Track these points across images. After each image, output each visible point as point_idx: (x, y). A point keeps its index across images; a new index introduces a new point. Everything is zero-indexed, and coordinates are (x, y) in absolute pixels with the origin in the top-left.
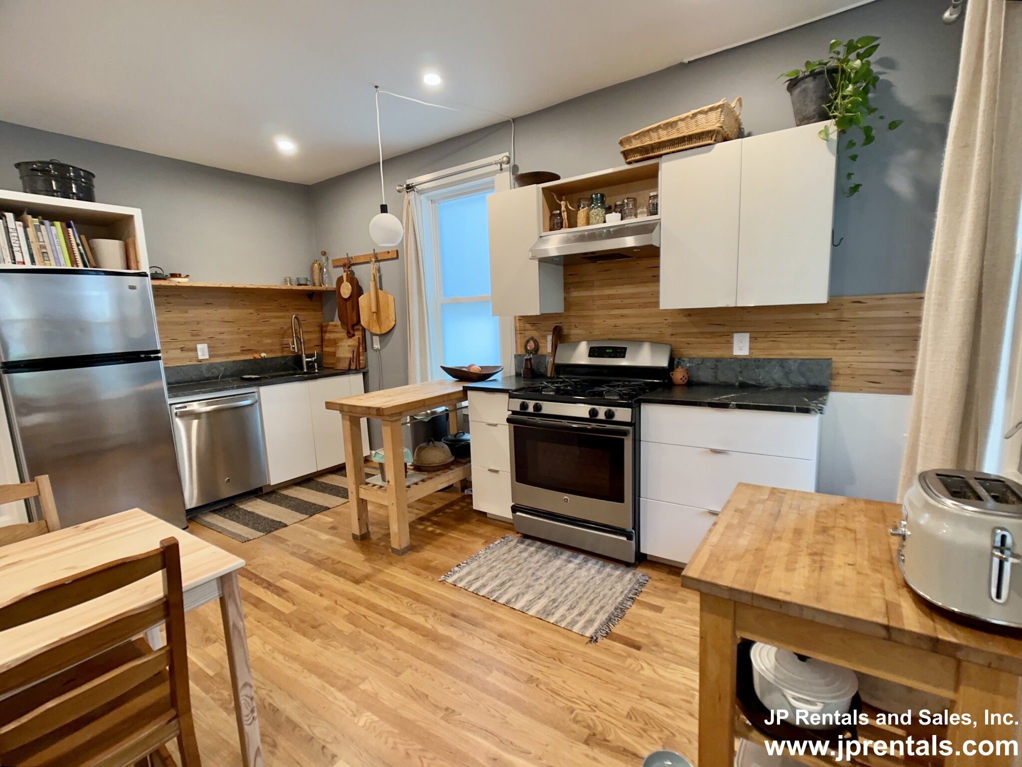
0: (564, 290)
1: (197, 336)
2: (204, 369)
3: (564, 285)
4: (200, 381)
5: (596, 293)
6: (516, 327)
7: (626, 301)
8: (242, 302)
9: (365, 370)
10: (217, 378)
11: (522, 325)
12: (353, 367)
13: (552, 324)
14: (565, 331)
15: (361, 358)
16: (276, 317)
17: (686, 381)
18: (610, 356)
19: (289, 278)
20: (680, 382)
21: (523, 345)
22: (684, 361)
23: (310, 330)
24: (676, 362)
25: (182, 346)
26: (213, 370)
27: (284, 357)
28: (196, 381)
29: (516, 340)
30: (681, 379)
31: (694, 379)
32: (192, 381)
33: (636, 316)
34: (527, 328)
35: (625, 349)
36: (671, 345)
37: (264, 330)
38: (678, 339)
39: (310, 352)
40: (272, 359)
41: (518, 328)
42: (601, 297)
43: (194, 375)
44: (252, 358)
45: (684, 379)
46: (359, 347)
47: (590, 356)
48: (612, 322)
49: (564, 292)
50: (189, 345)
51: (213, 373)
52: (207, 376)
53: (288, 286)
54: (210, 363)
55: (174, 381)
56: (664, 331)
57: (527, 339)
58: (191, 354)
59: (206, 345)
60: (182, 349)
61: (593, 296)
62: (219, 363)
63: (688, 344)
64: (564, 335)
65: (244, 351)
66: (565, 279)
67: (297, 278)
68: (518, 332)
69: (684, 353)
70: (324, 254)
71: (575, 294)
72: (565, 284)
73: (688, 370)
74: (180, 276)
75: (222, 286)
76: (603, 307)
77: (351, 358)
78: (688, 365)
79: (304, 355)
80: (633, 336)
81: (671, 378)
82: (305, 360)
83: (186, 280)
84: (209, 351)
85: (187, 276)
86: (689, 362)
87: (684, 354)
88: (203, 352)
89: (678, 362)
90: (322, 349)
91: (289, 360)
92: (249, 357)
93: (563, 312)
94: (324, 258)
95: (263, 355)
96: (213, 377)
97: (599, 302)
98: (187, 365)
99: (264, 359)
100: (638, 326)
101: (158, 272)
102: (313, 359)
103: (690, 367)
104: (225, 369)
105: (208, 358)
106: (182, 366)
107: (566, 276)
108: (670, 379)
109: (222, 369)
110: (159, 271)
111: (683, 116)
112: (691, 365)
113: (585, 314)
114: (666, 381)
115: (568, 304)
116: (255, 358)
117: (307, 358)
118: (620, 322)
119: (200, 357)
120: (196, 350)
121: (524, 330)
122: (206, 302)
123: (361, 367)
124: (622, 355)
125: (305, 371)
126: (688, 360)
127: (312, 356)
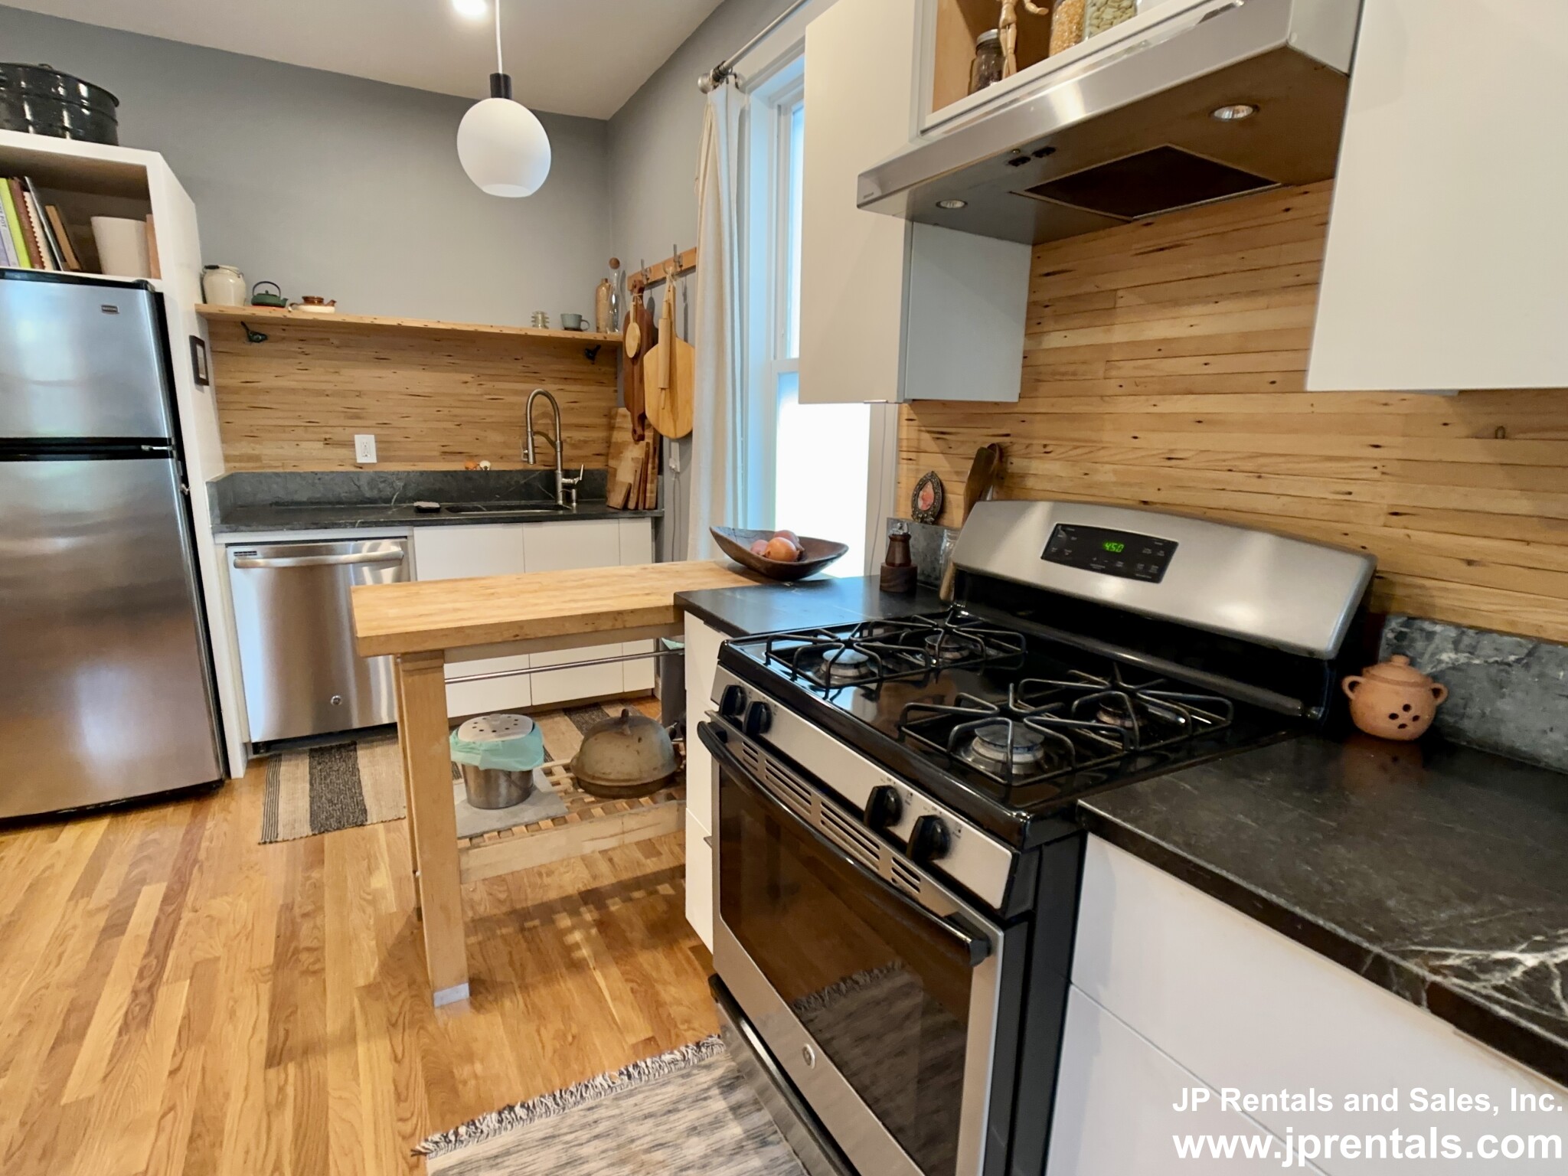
0: (1028, 326)
1: (356, 417)
2: (363, 482)
3: (1028, 312)
4: (356, 503)
5: (1119, 334)
6: (899, 440)
7: (1219, 365)
8: (450, 360)
9: (656, 513)
10: (388, 500)
11: (914, 435)
12: (632, 505)
13: (982, 437)
14: (1016, 464)
15: (649, 486)
16: (516, 392)
17: (1414, 730)
18: (1110, 567)
19: (543, 314)
20: (1387, 728)
21: (911, 493)
22: (1430, 636)
23: (587, 421)
24: (1388, 634)
25: (328, 436)
26: (382, 486)
27: (525, 473)
28: (349, 503)
29: (897, 475)
30: (1393, 716)
31: (1467, 725)
32: (339, 503)
33: (1253, 425)
34: (923, 446)
35: (1170, 547)
36: (1370, 558)
37: (491, 416)
38: (1426, 538)
39: (573, 466)
40: (500, 474)
41: (904, 443)
42: (1137, 349)
43: (343, 491)
44: (464, 469)
45: (1405, 717)
46: (647, 463)
47: (1048, 556)
48: (1158, 442)
49: (1026, 335)
50: (338, 434)
51: (380, 491)
52: (368, 494)
53: (539, 331)
54: (376, 472)
55: (305, 499)
56: (1361, 492)
57: (921, 476)
58: (342, 452)
59: (372, 437)
60: (327, 442)
61: (1109, 347)
62: (393, 473)
63: (1470, 563)
64: (1012, 475)
65: (446, 454)
66: (1032, 290)
67: (562, 315)
68: (905, 455)
69: (1443, 601)
70: (616, 264)
71: (1055, 340)
72: (1032, 305)
73: (1437, 683)
74: (320, 301)
75: (377, 322)
76: (1140, 388)
77: (630, 485)
78: (1447, 657)
79: (559, 471)
80: (1225, 500)
81: (1347, 701)
82: (562, 480)
83: (330, 309)
84: (378, 450)
85: (333, 303)
86: (1456, 645)
87: (1440, 602)
88: (365, 450)
89: (1401, 636)
90: (607, 461)
91: (534, 478)
92: (458, 466)
93: (1015, 399)
94: (615, 275)
95: (484, 464)
96: (380, 498)
97: (1128, 369)
98: (332, 472)
99: (486, 473)
100: (1250, 465)
101: (270, 292)
102: (576, 480)
103: (1455, 668)
104: (405, 487)
105: (375, 461)
106: (322, 473)
107: (1039, 277)
108: (1341, 707)
109: (400, 484)
110: (273, 291)
112: (1463, 658)
113: (1075, 409)
114: (1316, 712)
115: (1033, 376)
116: (467, 468)
117: (565, 477)
118: (1187, 443)
119: (360, 460)
120: (352, 445)
121: (919, 451)
122: (377, 355)
123: (647, 507)
124: (1154, 569)
125: (561, 502)
126: (1453, 633)
127: (575, 474)
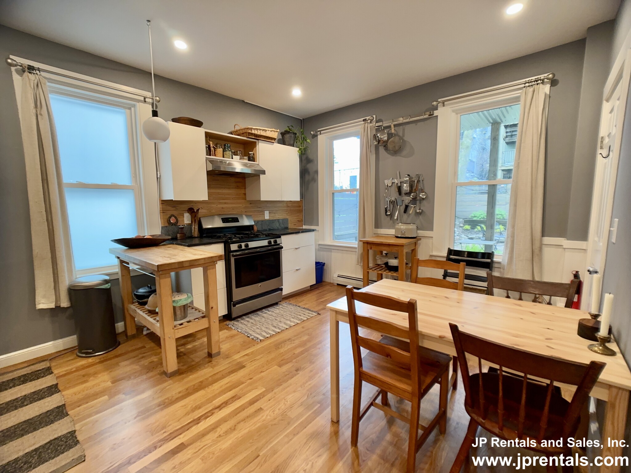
11: (165, 207)
13: (187, 207)
18: (232, 222)
21: (166, 220)
35: (237, 218)
47: (224, 222)
57: (169, 216)
68: (162, 212)
111: (261, 128)
121: (166, 210)
124: (237, 221)
